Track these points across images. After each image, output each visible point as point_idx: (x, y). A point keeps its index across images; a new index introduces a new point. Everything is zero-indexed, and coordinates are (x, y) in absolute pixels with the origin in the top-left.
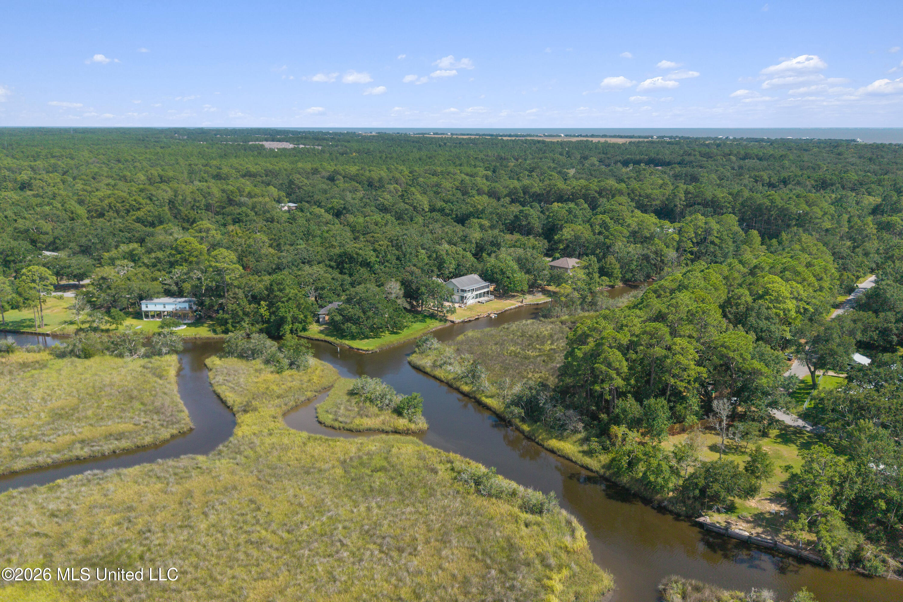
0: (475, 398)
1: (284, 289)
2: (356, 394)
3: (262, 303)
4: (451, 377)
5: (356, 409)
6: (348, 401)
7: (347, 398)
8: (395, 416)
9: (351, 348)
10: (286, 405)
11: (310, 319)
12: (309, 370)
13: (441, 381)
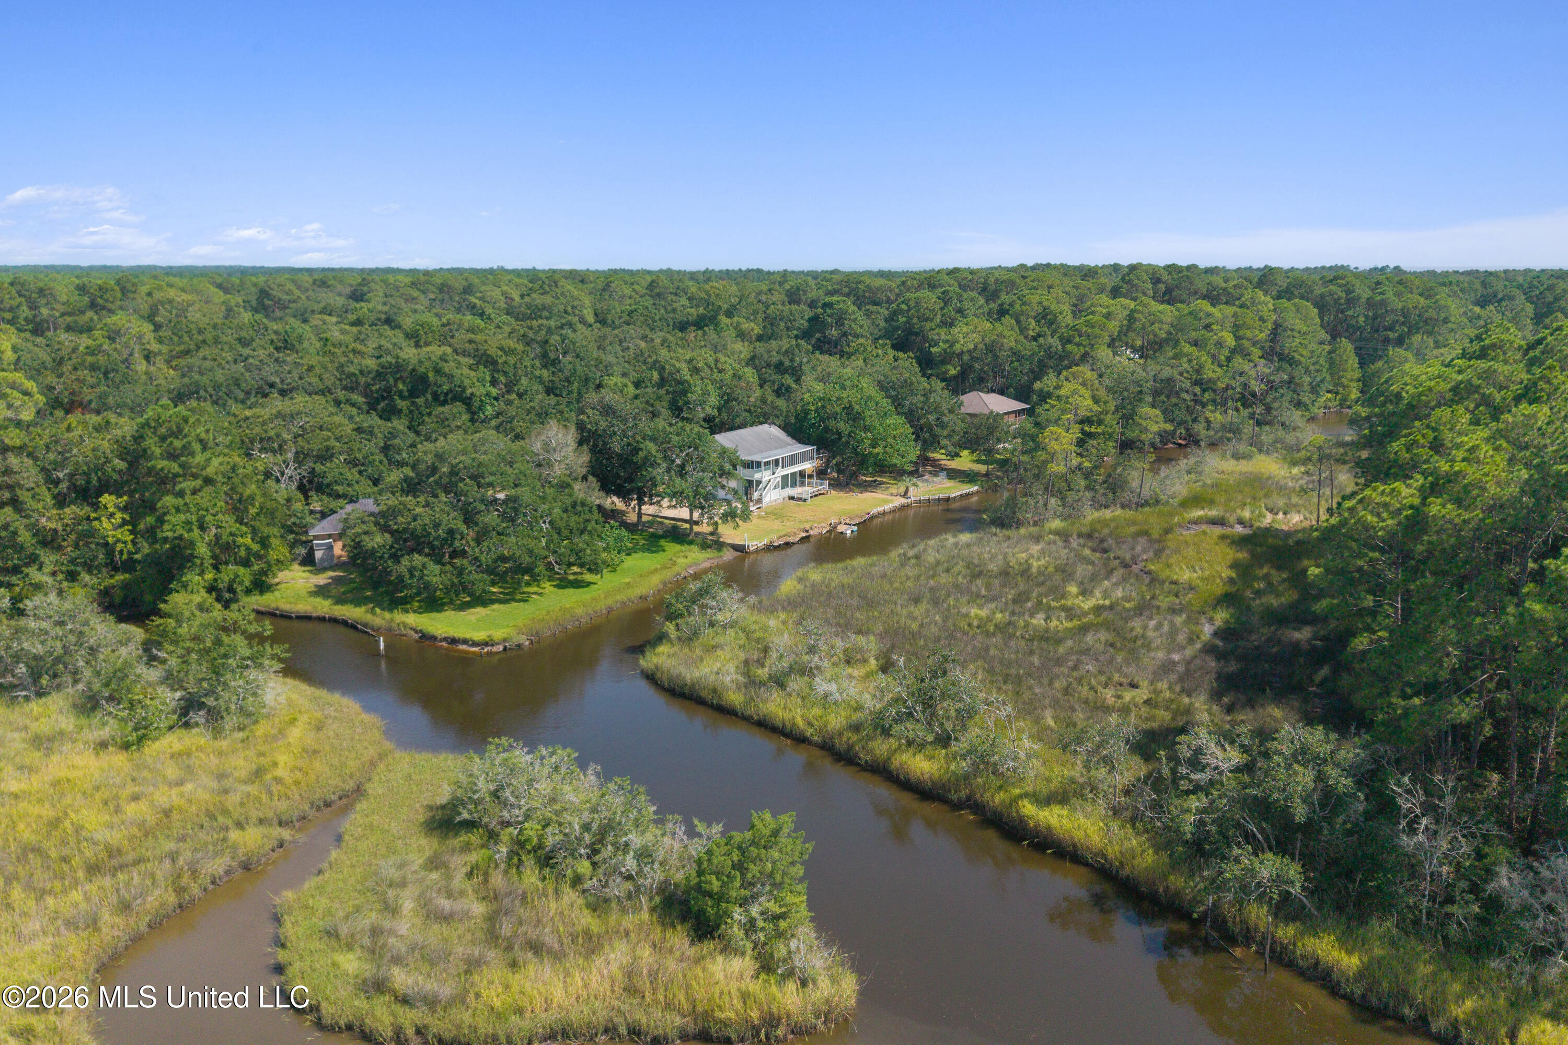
0: (976, 807)
1: (187, 450)
2: (470, 825)
3: (107, 499)
4: (836, 721)
5: (479, 909)
6: (434, 863)
7: (427, 845)
8: (679, 939)
9: (426, 638)
10: (125, 907)
11: (279, 549)
12: (261, 729)
13: (800, 740)
